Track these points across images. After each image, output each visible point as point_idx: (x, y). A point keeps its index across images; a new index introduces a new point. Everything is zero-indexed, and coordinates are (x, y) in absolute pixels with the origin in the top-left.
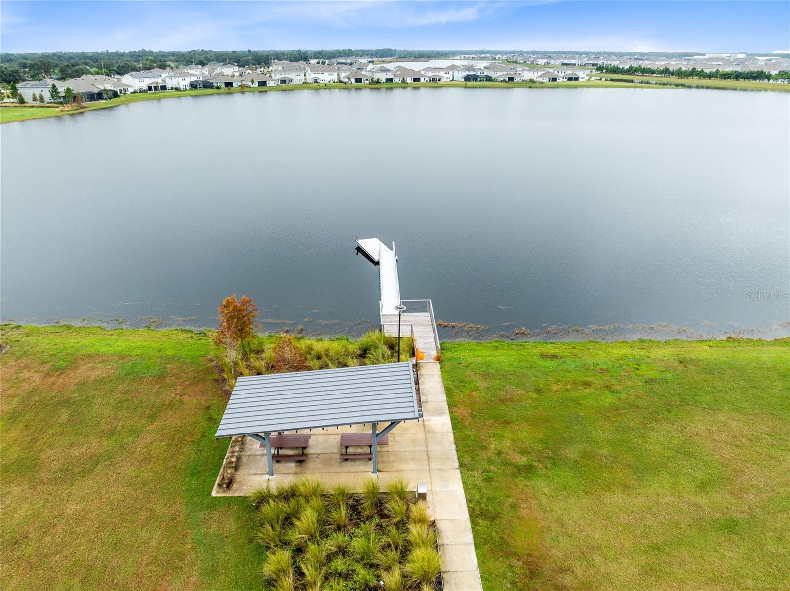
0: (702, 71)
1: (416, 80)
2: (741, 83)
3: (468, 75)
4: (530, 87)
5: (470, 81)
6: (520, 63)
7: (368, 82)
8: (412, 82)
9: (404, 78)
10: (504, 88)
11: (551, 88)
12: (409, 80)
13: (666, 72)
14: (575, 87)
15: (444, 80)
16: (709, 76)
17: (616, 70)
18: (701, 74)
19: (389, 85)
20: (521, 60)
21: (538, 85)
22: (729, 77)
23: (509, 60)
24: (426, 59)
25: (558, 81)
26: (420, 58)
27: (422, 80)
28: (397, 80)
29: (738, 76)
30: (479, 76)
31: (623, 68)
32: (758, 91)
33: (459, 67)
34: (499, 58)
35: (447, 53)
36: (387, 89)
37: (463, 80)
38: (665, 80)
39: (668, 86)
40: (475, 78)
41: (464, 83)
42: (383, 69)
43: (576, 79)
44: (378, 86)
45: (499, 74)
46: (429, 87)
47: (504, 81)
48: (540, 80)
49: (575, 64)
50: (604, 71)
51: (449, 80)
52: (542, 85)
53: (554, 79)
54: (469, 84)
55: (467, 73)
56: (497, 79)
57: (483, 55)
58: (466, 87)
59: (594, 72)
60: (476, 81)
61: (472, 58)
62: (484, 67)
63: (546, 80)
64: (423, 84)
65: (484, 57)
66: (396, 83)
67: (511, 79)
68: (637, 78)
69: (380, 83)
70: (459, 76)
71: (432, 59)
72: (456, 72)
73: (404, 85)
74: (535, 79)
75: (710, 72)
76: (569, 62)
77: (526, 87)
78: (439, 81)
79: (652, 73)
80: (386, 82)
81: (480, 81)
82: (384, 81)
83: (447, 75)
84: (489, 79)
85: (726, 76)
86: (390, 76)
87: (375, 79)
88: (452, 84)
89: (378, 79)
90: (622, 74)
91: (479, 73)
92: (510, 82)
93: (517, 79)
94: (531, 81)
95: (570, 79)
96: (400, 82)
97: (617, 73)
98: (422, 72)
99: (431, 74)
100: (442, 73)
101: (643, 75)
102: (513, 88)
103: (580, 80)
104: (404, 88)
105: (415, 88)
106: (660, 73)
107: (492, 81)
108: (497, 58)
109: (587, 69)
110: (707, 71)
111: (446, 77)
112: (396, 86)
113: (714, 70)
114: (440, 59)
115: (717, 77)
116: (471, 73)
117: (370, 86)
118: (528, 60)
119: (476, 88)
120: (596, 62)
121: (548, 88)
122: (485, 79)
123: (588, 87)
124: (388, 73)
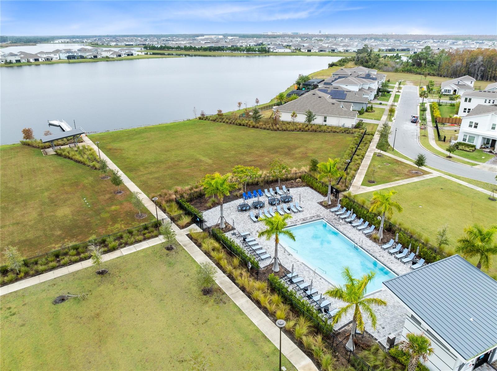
0: (195, 47)
1: (36, 60)
2: (212, 53)
3: (69, 56)
4: (107, 61)
5: (71, 59)
6: (100, 45)
7: (3, 63)
8: (34, 61)
9: (28, 59)
10: (92, 62)
11: (119, 60)
12: (32, 60)
13: (179, 48)
14: (131, 59)
15: (54, 59)
16: (199, 49)
17: (154, 48)
18: (195, 49)
19: (18, 64)
20: (100, 43)
21: (111, 59)
22: (207, 50)
23: (92, 43)
24: (34, 44)
25: (122, 56)
26: (29, 43)
27: (40, 60)
28: (23, 61)
29: (210, 49)
30: (75, 56)
31: (157, 47)
32: (220, 56)
33: (61, 50)
34: (86, 42)
35: (48, 39)
36: (18, 66)
37: (67, 59)
38: (179, 52)
39: (182, 56)
40: (74, 57)
41: (68, 60)
42: (12, 54)
43: (132, 55)
44: (11, 65)
45: (87, 54)
46: (46, 64)
47: (91, 58)
48: (112, 56)
49: (133, 45)
50: (148, 48)
51: (58, 59)
52: (114, 59)
53: (120, 56)
54: (71, 61)
55: (68, 54)
56: (87, 57)
57: (74, 40)
58: (69, 63)
59: (143, 49)
60: (75, 59)
61: (67, 42)
62: (78, 50)
63: (115, 56)
64: (41, 62)
65: (76, 41)
66: (23, 62)
67: (95, 57)
68: (166, 52)
69: (12, 63)
70: (64, 56)
71: (38, 43)
72: (61, 54)
73: (29, 64)
74: (109, 56)
75: (199, 48)
76: (129, 44)
77: (105, 61)
78: (52, 60)
79: (172, 49)
80: (16, 62)
81: (77, 59)
82: (14, 61)
83: (55, 56)
84: (82, 57)
85: (205, 49)
86: (18, 58)
87: (8, 61)
88: (60, 62)
89: (10, 61)
90: (158, 50)
91: (75, 54)
92: (95, 59)
93: (99, 57)
94: (107, 57)
95: (128, 55)
96: (26, 62)
97: (155, 50)
98: (39, 55)
99: (45, 56)
100: (52, 55)
101: (168, 50)
102: (97, 62)
103: (134, 55)
104: (30, 65)
105: (37, 65)
106: (176, 49)
107: (84, 58)
108: (85, 42)
109: (139, 47)
110: (197, 47)
111: (55, 57)
112: (24, 64)
113: (200, 47)
114: (44, 43)
115: (201, 50)
116: (70, 54)
117: (6, 65)
118: (105, 43)
119: (76, 63)
120: (144, 43)
121: (117, 60)
122: (80, 57)
123: (138, 59)
124: (16, 57)
